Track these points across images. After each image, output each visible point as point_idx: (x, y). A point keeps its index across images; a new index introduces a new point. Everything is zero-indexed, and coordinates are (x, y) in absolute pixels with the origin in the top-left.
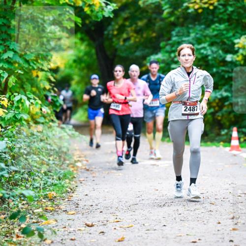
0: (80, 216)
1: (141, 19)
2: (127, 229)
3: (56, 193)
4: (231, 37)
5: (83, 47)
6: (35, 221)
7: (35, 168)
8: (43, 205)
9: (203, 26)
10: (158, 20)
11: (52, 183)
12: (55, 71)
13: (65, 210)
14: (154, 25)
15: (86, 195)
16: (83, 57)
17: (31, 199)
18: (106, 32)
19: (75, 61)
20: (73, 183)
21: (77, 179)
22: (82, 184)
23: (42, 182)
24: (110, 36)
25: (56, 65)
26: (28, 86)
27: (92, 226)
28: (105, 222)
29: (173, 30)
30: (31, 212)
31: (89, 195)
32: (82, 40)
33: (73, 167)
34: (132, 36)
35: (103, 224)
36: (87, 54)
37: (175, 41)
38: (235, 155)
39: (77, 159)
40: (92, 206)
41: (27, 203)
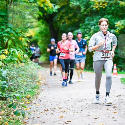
0: (42, 106)
1: (71, 13)
2: (64, 112)
3: (31, 95)
4: (113, 21)
5: (43, 26)
6: (21, 108)
7: (20, 84)
8: (25, 101)
9: (100, 16)
10: (79, 13)
11: (29, 91)
12: (30, 37)
13: (35, 103)
14: (77, 16)
15: (45, 96)
16: (43, 31)
17: (19, 98)
18: (54, 19)
19: (39, 33)
20: (39, 90)
21: (40, 89)
22: (43, 91)
23: (24, 90)
24: (56, 21)
25: (31, 35)
26: (17, 45)
27: (48, 111)
28: (54, 109)
29: (86, 18)
30: (19, 104)
31: (46, 96)
32: (43, 23)
33: (39, 83)
34: (67, 21)
35: (53, 110)
36: (45, 29)
37: (87, 23)
38: (115, 77)
39: (40, 79)
40: (47, 101)
41: (17, 100)
